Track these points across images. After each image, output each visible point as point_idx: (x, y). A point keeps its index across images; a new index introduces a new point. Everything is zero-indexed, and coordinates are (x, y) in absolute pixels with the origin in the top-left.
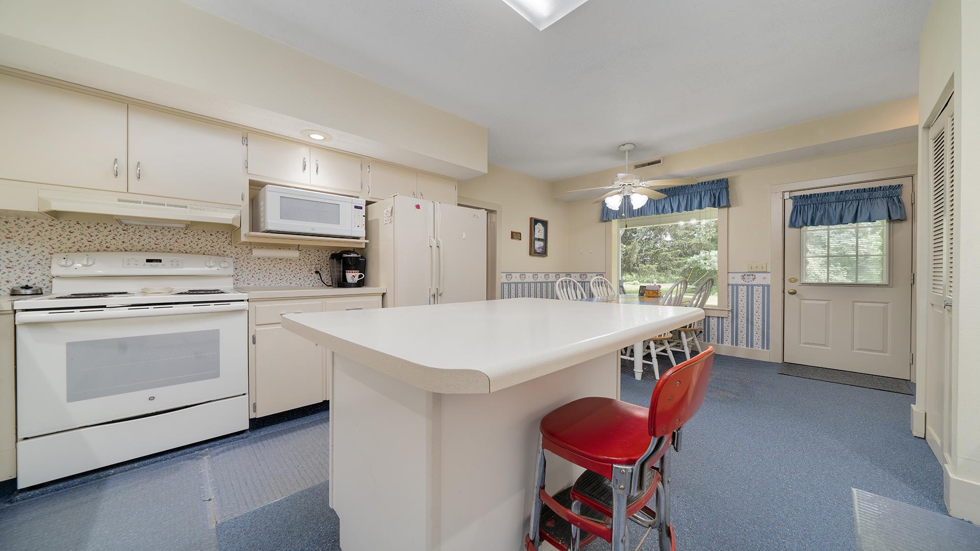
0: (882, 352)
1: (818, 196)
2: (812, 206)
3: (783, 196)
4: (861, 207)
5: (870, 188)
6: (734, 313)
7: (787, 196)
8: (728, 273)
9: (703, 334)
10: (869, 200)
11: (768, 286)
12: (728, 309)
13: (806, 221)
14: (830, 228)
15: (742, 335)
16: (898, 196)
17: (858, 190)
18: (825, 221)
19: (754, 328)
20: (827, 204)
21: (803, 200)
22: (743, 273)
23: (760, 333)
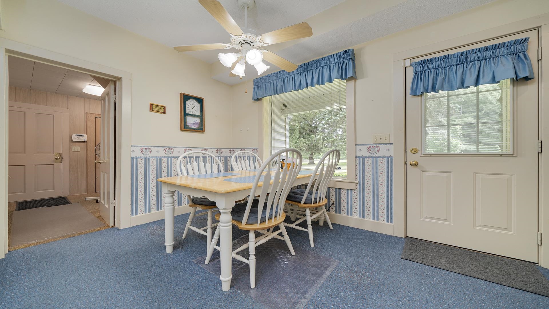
0: (506, 229)
1: (439, 60)
2: (432, 70)
3: (405, 64)
4: (483, 67)
5: (493, 45)
6: (361, 184)
7: (408, 63)
8: (356, 145)
9: (334, 205)
10: (492, 59)
11: (391, 158)
12: (355, 182)
13: (427, 87)
14: (450, 94)
15: (369, 207)
16: (523, 52)
17: (479, 49)
18: (446, 86)
19: (379, 201)
20: (447, 68)
21: (424, 65)
22: (369, 144)
23: (385, 206)
